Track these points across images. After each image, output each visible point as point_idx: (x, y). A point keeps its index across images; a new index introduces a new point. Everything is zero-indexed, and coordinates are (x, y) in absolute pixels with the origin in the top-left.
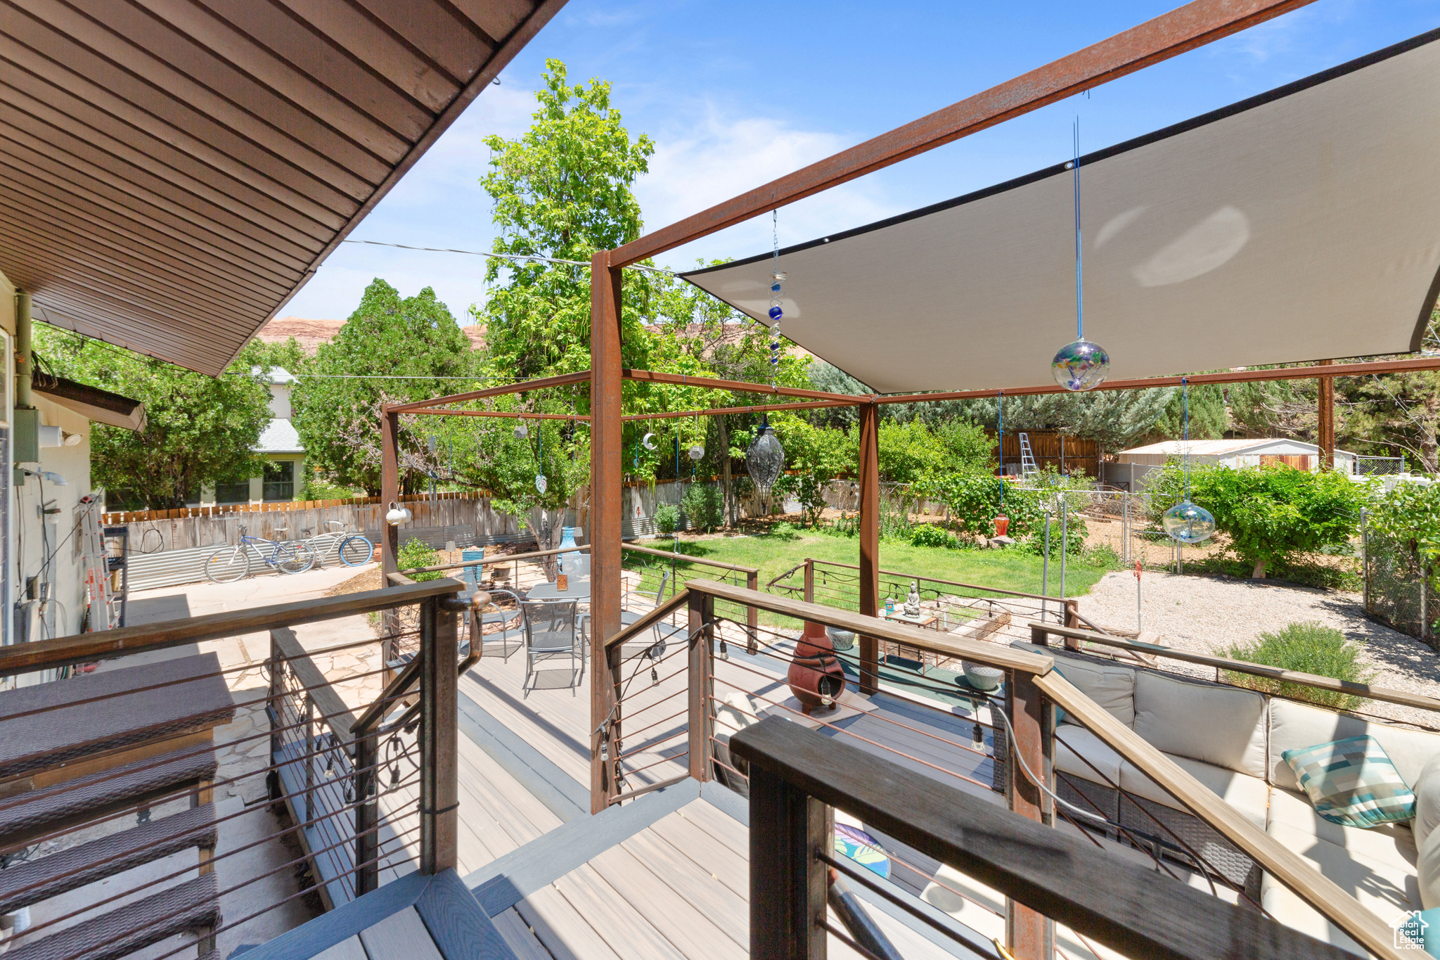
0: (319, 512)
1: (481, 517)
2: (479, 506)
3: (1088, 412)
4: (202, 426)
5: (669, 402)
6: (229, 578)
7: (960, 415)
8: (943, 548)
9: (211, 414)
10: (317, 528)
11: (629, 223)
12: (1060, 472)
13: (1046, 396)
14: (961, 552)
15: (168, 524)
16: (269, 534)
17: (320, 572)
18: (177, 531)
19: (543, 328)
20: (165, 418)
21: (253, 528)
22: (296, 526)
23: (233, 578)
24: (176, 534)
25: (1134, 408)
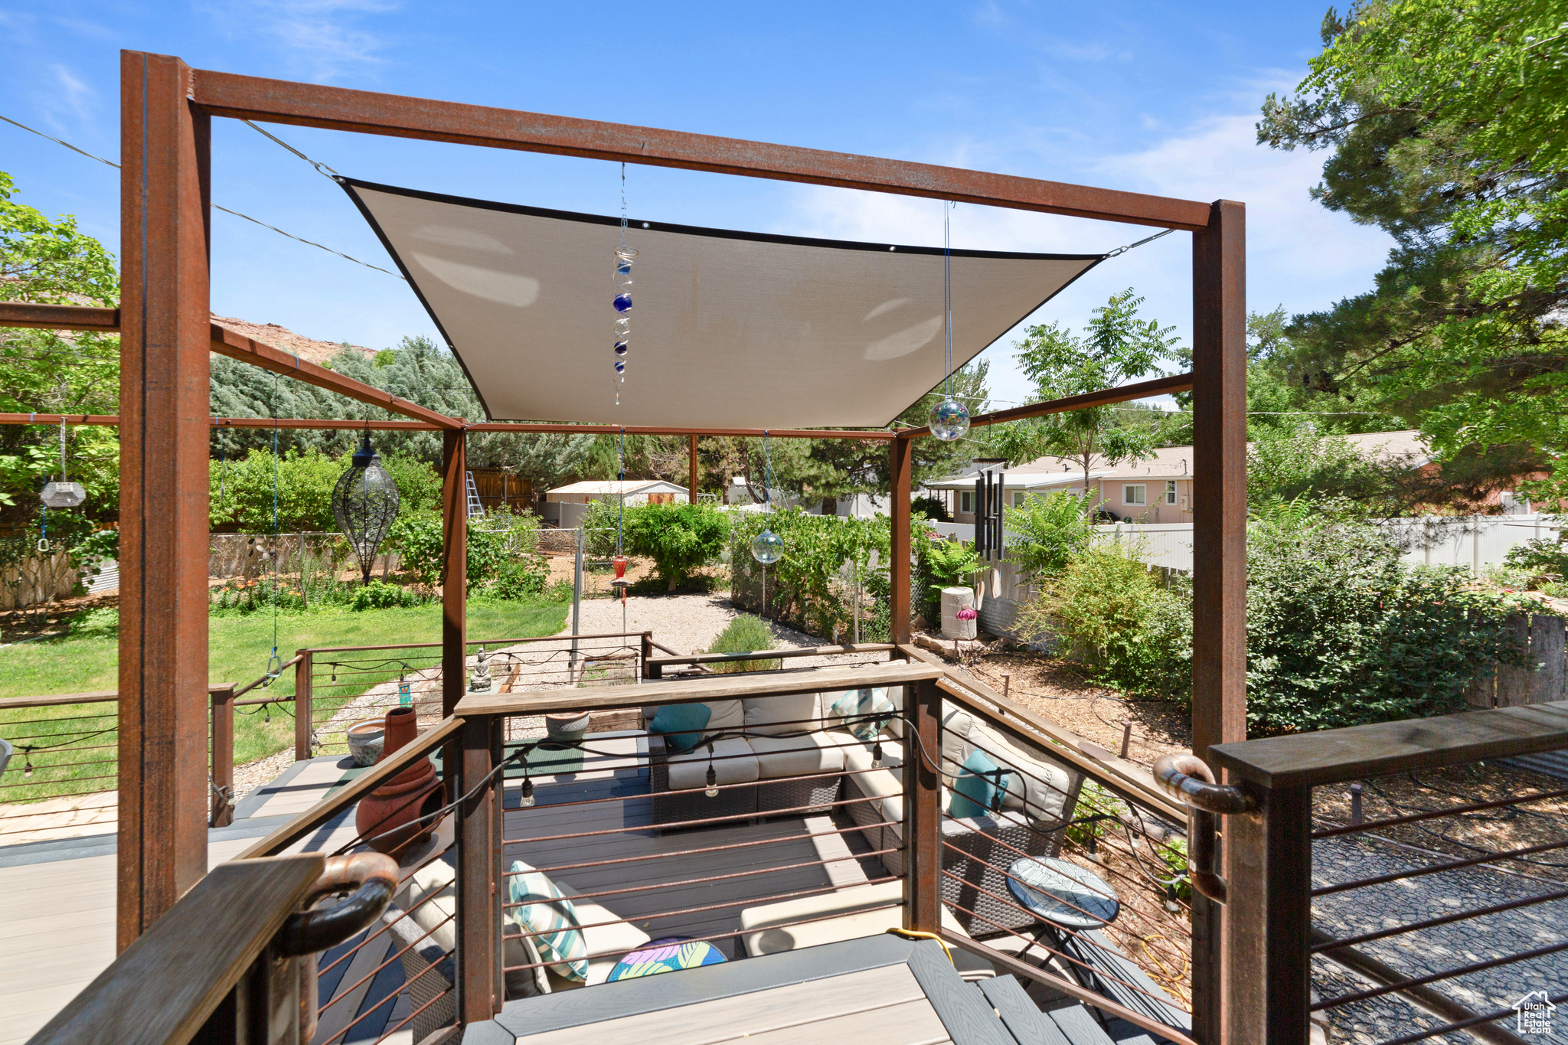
3: (532, 452)
7: (401, 449)
8: (396, 608)
12: (513, 512)
13: (493, 434)
14: (419, 608)
25: (566, 451)
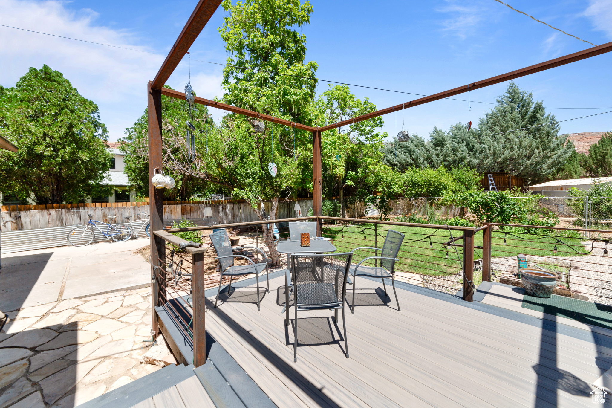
0: (134, 208)
1: (221, 214)
2: (221, 208)
3: (528, 162)
4: (63, 156)
5: (324, 148)
6: (83, 244)
9: (68, 149)
10: (133, 217)
11: (301, 48)
15: (45, 212)
16: (106, 220)
17: (135, 241)
18: (51, 217)
19: (256, 102)
20: (40, 149)
21: (96, 216)
22: (121, 216)
23: (85, 244)
24: (50, 218)
25: (550, 161)
